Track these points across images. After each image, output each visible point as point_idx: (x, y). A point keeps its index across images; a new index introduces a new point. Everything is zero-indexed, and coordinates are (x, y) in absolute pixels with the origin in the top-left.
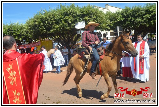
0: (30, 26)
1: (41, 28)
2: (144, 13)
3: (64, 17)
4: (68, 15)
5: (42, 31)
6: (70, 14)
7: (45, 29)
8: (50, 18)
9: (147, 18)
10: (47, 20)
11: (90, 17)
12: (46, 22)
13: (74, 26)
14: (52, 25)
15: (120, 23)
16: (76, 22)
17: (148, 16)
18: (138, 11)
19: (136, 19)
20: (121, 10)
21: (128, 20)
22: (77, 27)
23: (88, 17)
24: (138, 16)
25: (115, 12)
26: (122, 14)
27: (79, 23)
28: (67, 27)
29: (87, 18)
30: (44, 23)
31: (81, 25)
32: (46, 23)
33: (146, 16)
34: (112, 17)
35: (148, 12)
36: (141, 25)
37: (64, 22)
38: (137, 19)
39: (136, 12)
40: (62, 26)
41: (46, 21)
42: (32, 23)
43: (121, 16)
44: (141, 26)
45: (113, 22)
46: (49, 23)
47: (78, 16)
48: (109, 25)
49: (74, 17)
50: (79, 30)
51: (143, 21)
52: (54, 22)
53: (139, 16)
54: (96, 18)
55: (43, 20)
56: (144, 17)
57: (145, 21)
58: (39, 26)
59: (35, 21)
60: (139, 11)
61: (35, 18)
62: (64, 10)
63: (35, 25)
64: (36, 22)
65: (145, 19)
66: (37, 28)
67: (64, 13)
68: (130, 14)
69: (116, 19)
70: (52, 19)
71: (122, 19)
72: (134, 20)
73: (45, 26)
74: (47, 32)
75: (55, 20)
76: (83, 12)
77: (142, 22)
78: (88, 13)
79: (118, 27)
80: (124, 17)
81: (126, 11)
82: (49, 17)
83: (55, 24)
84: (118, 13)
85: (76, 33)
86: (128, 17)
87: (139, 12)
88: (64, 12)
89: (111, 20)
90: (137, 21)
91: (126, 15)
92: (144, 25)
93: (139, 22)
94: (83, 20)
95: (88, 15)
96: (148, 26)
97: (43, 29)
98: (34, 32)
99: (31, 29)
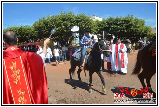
0: (35, 28)
1: (44, 29)
2: (123, 22)
3: (63, 22)
4: (66, 21)
5: (45, 32)
6: (68, 19)
7: (47, 31)
8: (51, 22)
9: (125, 26)
10: (49, 24)
11: (83, 23)
12: (49, 25)
13: (70, 29)
14: (53, 27)
15: (105, 29)
16: (72, 26)
19: (117, 26)
22: (73, 30)
23: (81, 23)
24: (119, 24)
26: (107, 22)
27: (74, 27)
28: (65, 30)
30: (47, 25)
31: (75, 29)
32: (48, 26)
34: (99, 24)
35: (126, 21)
37: (62, 26)
39: (117, 21)
40: (61, 29)
42: (37, 26)
43: (106, 24)
44: (121, 32)
45: (100, 28)
46: (51, 26)
47: (74, 21)
48: (97, 30)
49: (71, 22)
51: (122, 28)
52: (55, 25)
54: (88, 24)
55: (46, 23)
56: (123, 25)
61: (40, 21)
62: (63, 16)
63: (40, 27)
64: (40, 25)
65: (124, 27)
66: (41, 30)
67: (63, 18)
68: (113, 22)
69: (102, 26)
70: (54, 23)
71: (107, 26)
72: (116, 27)
73: (47, 28)
74: (48, 33)
75: (56, 24)
76: (78, 19)
78: (81, 20)
79: (104, 31)
80: (108, 24)
81: (110, 20)
82: (51, 21)
83: (55, 27)
84: (104, 21)
85: (71, 35)
86: (112, 25)
87: (120, 21)
90: (118, 28)
91: (110, 23)
92: (123, 31)
93: (120, 28)
94: (77, 25)
95: (82, 21)
96: (126, 31)
97: (46, 30)
98: (39, 33)
99: (36, 30)
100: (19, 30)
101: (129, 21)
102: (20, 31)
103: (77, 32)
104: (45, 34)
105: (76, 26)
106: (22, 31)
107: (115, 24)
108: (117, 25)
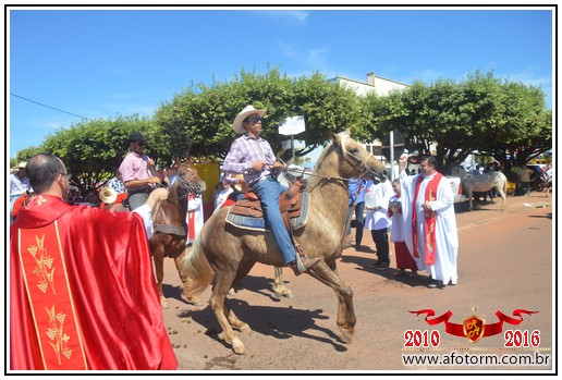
0: (163, 124)
1: (190, 128)
2: (462, 98)
4: (260, 100)
5: (191, 137)
6: (266, 95)
7: (199, 133)
8: (213, 104)
9: (469, 112)
10: (206, 111)
11: (318, 105)
12: (204, 115)
13: (276, 128)
14: (218, 122)
15: (398, 124)
16: (279, 116)
17: (470, 107)
18: (447, 92)
19: (440, 113)
20: (401, 88)
21: (419, 116)
22: (284, 130)
23: (311, 105)
24: (444, 106)
25: (386, 95)
26: (405, 100)
27: (288, 119)
29: (308, 107)
30: (198, 116)
31: (293, 126)
32: (201, 118)
33: (466, 106)
34: (378, 107)
35: (471, 96)
36: (453, 129)
38: (444, 114)
39: (440, 95)
41: (202, 112)
42: (166, 117)
43: (402, 104)
45: (382, 118)
46: (210, 118)
47: (288, 101)
48: (369, 128)
49: (275, 103)
50: (289, 137)
51: (458, 119)
52: (223, 114)
53: (448, 106)
54: (335, 108)
55: (196, 111)
56: (461, 108)
57: (463, 119)
58: (186, 124)
59: (175, 111)
60: (448, 94)
61: (175, 104)
62: (249, 85)
63: (177, 123)
64: (178, 116)
65: (463, 115)
66: (180, 131)
67: (250, 93)
68: (426, 100)
69: (389, 113)
70: (220, 108)
71: (406, 113)
72: (434, 117)
73: (200, 126)
74: (203, 142)
75: (227, 110)
76: (300, 92)
77: (455, 123)
78: (312, 94)
79: (392, 133)
80: (409, 106)
81: (415, 93)
82: (210, 101)
83: (225, 121)
84: (393, 98)
86: (421, 109)
87: (448, 96)
88: (249, 89)
89: (376, 115)
90: (442, 118)
91: (414, 102)
92: (462, 130)
93: (449, 120)
94: (298, 112)
95: (313, 98)
96: (470, 133)
97: (196, 133)
98: (173, 141)
99: (164, 132)
100: (110, 131)
101: (483, 95)
102: (114, 134)
103: (299, 137)
104: (194, 145)
105: (295, 118)
106: (120, 135)
107: (431, 106)
108: (441, 109)
